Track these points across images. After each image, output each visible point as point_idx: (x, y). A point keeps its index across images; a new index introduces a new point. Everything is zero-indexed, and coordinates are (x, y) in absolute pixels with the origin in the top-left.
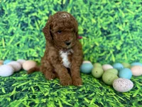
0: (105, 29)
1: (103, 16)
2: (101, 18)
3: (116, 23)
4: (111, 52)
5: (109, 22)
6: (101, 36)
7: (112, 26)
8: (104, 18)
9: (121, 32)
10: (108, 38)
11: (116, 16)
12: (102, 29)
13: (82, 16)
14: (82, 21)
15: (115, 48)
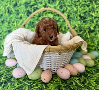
0: (82, 15)
1: (82, 6)
2: (80, 7)
3: (90, 12)
4: (87, 31)
5: (85, 11)
6: (80, 20)
7: (87, 14)
8: (82, 8)
9: (93, 18)
10: (84, 22)
11: (90, 7)
12: (80, 15)
13: (67, 7)
14: (67, 10)
15: (89, 28)
